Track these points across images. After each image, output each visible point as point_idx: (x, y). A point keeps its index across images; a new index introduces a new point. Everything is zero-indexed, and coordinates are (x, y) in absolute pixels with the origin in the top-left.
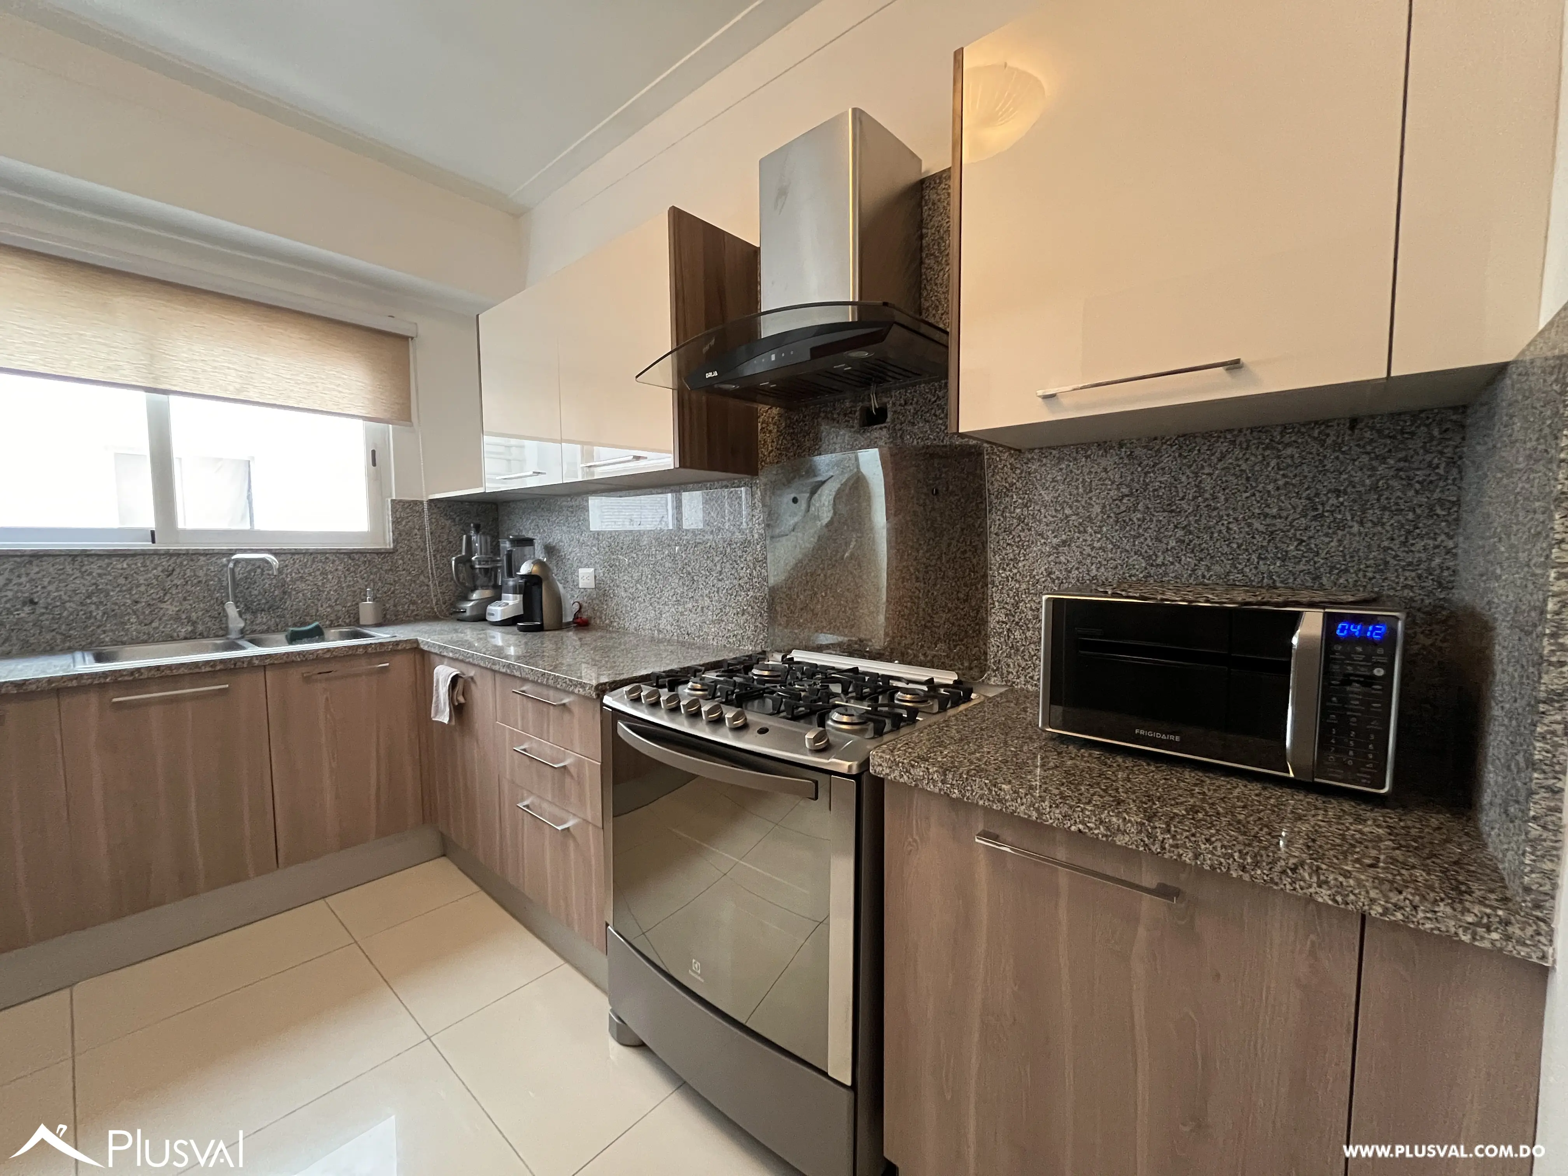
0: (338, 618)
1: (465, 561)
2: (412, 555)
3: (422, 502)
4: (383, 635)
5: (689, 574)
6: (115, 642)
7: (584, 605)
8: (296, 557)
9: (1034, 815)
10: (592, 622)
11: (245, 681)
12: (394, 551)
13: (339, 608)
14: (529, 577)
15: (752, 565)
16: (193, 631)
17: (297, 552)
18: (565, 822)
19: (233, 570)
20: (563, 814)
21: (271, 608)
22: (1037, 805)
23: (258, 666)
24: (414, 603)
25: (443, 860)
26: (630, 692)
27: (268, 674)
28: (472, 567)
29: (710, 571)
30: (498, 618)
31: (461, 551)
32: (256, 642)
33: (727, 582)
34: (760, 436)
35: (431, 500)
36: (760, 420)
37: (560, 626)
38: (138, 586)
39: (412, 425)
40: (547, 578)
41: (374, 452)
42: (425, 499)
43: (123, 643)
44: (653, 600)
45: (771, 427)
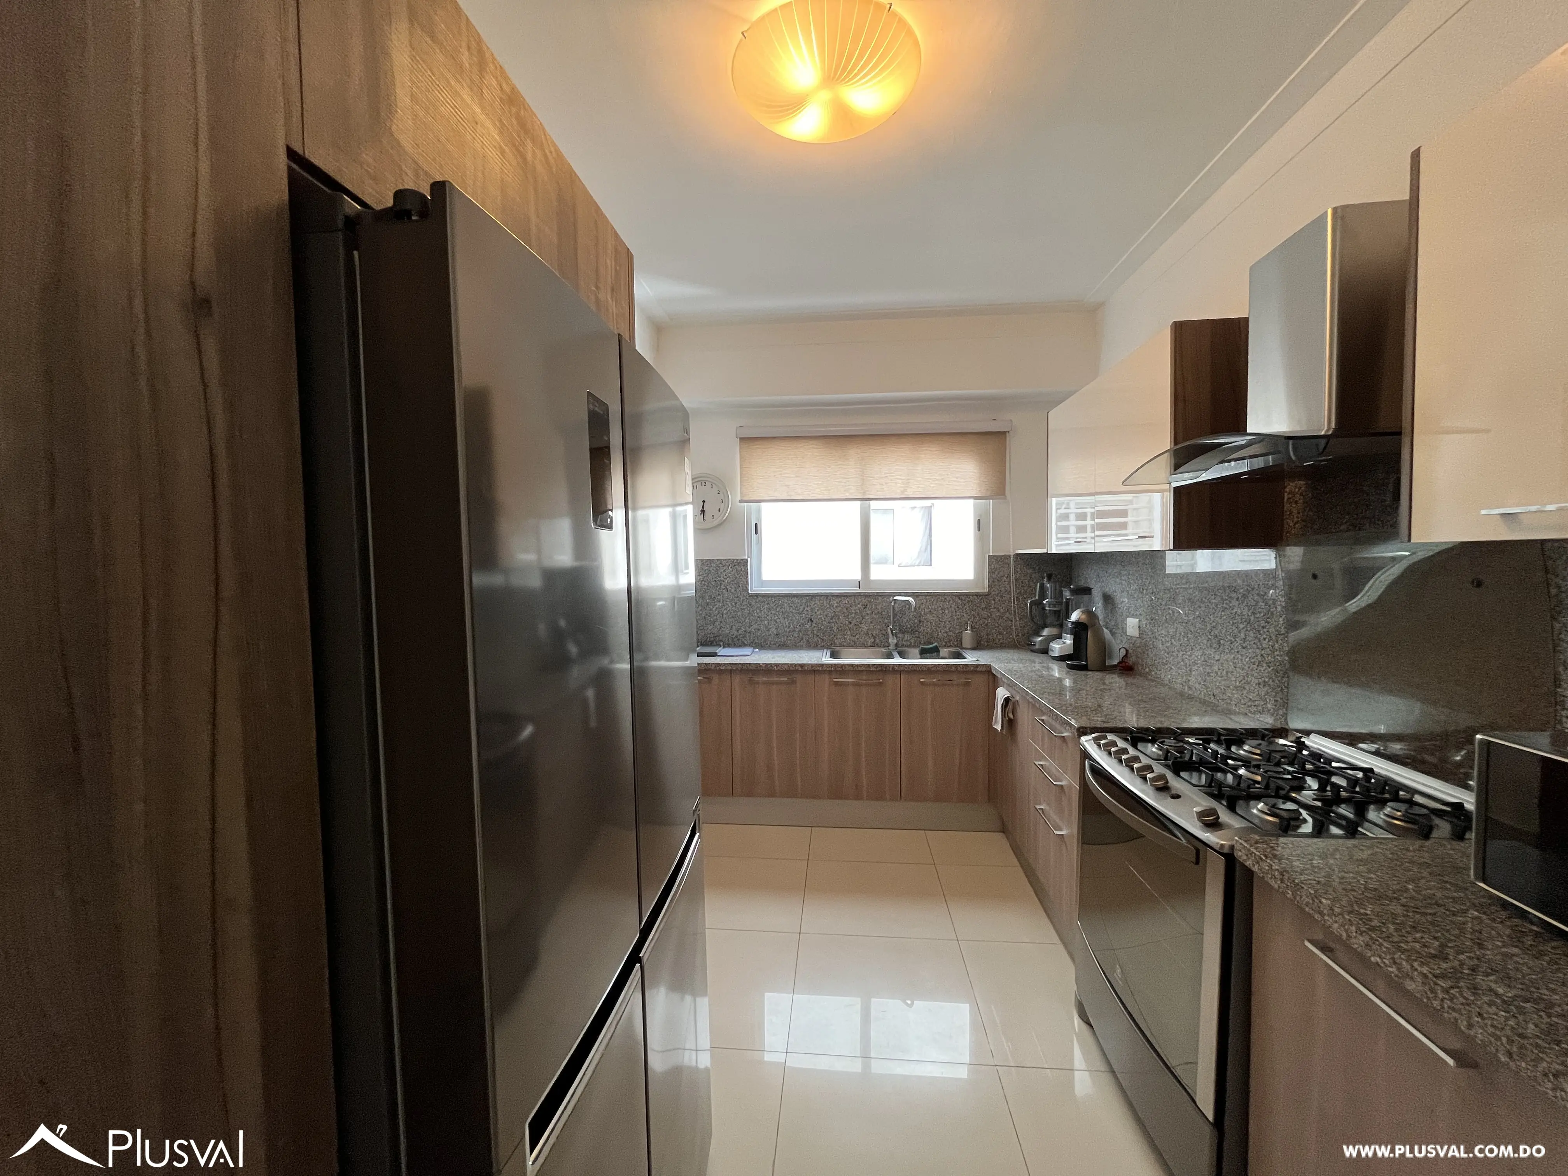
0: (950, 641)
1: (1038, 604)
2: (1001, 597)
3: (1009, 556)
4: (971, 658)
5: (1216, 636)
6: (841, 646)
7: (1130, 651)
8: (928, 597)
9: (1344, 935)
10: (1136, 667)
11: (890, 680)
12: (989, 594)
13: (951, 633)
14: (1077, 624)
15: (1274, 637)
16: (874, 642)
17: (929, 594)
18: (1061, 830)
19: (893, 607)
20: (1061, 824)
21: (913, 631)
22: (1346, 927)
23: (897, 671)
24: (1000, 633)
25: (1001, 834)
26: (1095, 739)
27: (902, 677)
28: (1044, 609)
29: (1235, 637)
30: (1056, 654)
31: (1035, 596)
32: (902, 655)
33: (1250, 651)
34: (1287, 506)
35: (1018, 554)
36: (1287, 490)
37: (1104, 668)
38: (852, 613)
39: (1005, 498)
40: (1094, 625)
41: (979, 520)
42: (1012, 554)
43: (844, 646)
44: (1185, 656)
45: (1297, 497)
